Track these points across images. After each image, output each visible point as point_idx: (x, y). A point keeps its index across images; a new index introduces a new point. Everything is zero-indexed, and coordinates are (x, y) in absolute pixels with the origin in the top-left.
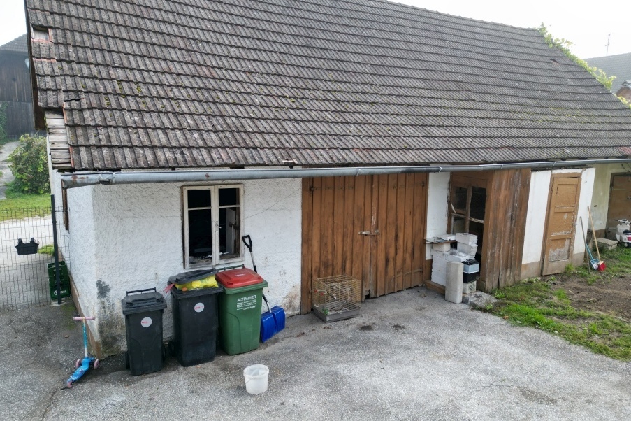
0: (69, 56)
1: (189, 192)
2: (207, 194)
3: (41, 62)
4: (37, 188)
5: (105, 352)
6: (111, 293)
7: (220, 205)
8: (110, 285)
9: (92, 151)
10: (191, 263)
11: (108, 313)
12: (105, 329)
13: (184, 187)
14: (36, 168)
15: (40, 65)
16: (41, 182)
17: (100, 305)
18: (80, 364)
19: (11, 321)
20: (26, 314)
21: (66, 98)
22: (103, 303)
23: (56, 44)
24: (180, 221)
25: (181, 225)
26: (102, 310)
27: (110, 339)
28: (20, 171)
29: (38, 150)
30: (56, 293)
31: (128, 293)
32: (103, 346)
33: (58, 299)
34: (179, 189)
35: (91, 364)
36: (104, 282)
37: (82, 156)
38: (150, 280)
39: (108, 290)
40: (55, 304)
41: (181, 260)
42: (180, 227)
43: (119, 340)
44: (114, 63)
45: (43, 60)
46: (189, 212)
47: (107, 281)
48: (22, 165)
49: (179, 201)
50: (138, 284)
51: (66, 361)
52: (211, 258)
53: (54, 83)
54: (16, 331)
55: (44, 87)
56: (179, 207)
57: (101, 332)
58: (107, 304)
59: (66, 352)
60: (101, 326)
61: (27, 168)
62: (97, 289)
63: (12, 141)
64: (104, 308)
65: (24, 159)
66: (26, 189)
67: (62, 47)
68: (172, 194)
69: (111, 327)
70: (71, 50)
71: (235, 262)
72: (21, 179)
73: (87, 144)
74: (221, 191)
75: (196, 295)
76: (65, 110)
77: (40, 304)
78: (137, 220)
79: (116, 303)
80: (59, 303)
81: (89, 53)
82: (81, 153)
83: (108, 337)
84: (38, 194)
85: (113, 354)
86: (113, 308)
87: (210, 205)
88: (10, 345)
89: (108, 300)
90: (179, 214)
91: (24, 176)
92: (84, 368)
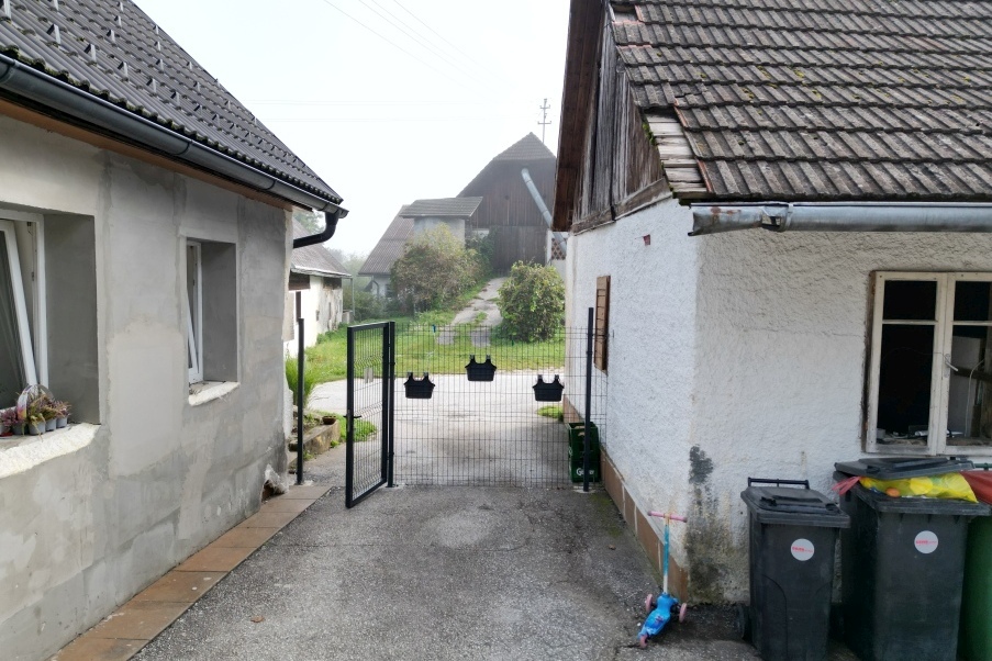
0: (671, 38)
1: (888, 284)
2: (929, 289)
3: (630, 50)
4: (527, 334)
5: (696, 594)
6: (714, 477)
7: (956, 318)
8: (714, 461)
9: (740, 166)
10: (879, 441)
11: (706, 515)
12: (699, 546)
13: (879, 274)
14: (529, 307)
15: (627, 53)
16: (532, 326)
17: (693, 497)
18: (654, 606)
19: (522, 504)
20: (540, 497)
21: (677, 94)
22: (698, 493)
23: (649, 24)
24: (862, 347)
25: (864, 355)
26: (696, 508)
27: (706, 569)
28: (510, 310)
29: (533, 282)
30: (580, 472)
31: (751, 480)
32: (692, 580)
33: (585, 481)
34: (865, 278)
35: (674, 610)
36: (703, 453)
37: (723, 175)
38: (790, 463)
39: (710, 470)
40: (580, 490)
41: (857, 432)
42: (861, 360)
43: (720, 575)
44: (745, 42)
45: (631, 46)
46: (885, 327)
47: (709, 451)
48: (514, 301)
49: (863, 304)
50: (765, 468)
51: (622, 591)
52: (925, 439)
53: (654, 74)
54: (532, 520)
55: (640, 79)
56: (862, 315)
57: (690, 551)
58: (705, 496)
59: (618, 574)
60: (691, 539)
61: (517, 307)
62: (689, 463)
63: (497, 277)
64: (699, 503)
65: (514, 294)
66: (515, 334)
67: (657, 28)
68: (850, 287)
69: (709, 545)
70: (672, 30)
71: (982, 456)
72: (510, 320)
73: (729, 155)
74: (961, 287)
75: (925, 510)
76: (679, 108)
77: (557, 486)
78: (774, 335)
79: (721, 499)
80: (586, 489)
81: (701, 32)
82: (721, 171)
83: (701, 563)
84: (528, 342)
85: (709, 602)
86: (715, 509)
87: (932, 317)
88: (528, 542)
89: (707, 489)
90: (862, 330)
91: (513, 316)
92: (662, 614)
